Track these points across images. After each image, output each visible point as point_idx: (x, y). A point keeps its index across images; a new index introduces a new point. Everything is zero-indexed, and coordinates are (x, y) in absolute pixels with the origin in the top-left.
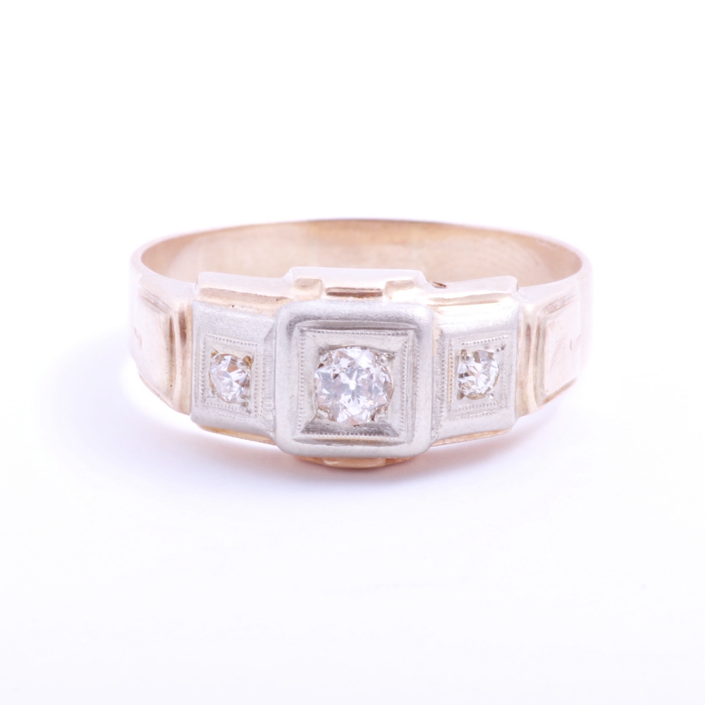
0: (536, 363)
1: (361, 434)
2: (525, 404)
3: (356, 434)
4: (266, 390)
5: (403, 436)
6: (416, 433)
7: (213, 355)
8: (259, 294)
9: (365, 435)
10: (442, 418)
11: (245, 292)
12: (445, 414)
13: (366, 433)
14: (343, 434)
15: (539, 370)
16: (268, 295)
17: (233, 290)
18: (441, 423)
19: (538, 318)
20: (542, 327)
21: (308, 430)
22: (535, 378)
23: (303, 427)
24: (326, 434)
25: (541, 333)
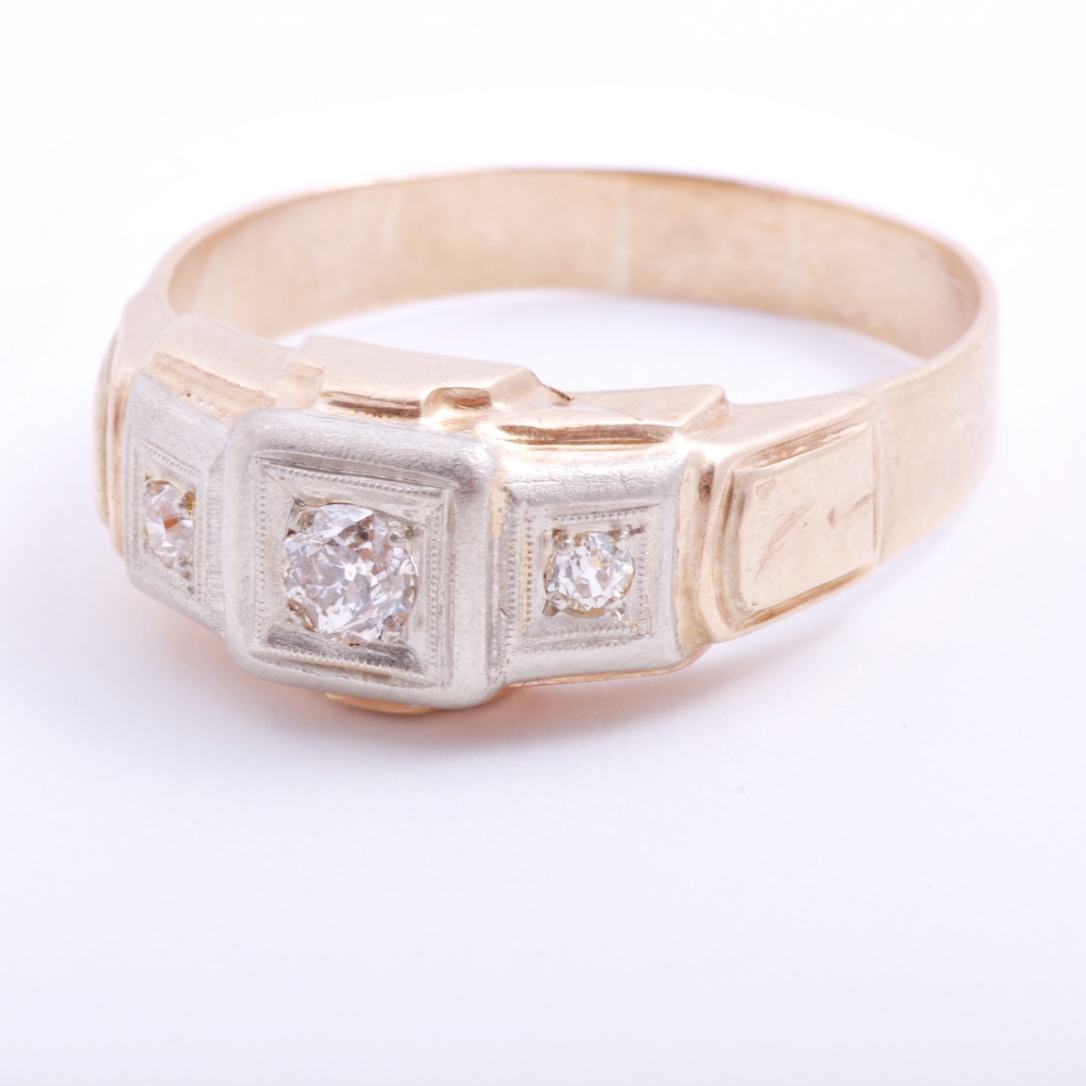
0: (719, 558)
1: (361, 659)
2: (701, 626)
3: (353, 660)
4: (212, 559)
5: (432, 673)
6: (455, 671)
7: (147, 478)
8: (230, 379)
9: (369, 663)
10: (509, 648)
11: (211, 371)
12: (514, 641)
13: (370, 659)
14: (332, 655)
15: (726, 568)
16: (242, 385)
17: (195, 364)
18: (508, 656)
19: (733, 476)
20: (737, 492)
21: (272, 640)
22: (720, 583)
23: (265, 634)
24: (303, 652)
25: (735, 502)
